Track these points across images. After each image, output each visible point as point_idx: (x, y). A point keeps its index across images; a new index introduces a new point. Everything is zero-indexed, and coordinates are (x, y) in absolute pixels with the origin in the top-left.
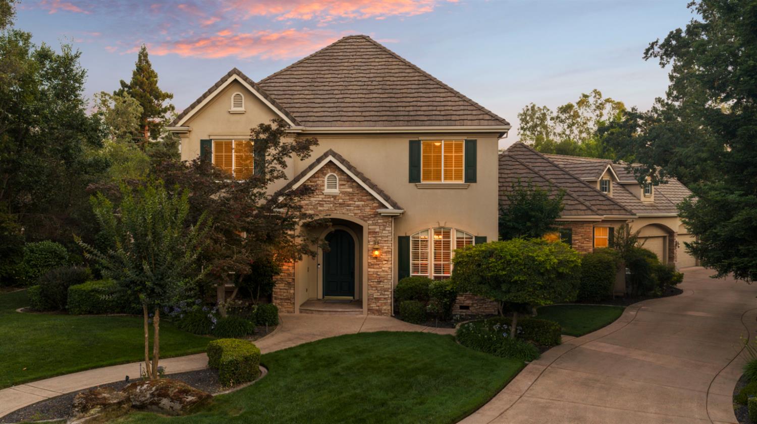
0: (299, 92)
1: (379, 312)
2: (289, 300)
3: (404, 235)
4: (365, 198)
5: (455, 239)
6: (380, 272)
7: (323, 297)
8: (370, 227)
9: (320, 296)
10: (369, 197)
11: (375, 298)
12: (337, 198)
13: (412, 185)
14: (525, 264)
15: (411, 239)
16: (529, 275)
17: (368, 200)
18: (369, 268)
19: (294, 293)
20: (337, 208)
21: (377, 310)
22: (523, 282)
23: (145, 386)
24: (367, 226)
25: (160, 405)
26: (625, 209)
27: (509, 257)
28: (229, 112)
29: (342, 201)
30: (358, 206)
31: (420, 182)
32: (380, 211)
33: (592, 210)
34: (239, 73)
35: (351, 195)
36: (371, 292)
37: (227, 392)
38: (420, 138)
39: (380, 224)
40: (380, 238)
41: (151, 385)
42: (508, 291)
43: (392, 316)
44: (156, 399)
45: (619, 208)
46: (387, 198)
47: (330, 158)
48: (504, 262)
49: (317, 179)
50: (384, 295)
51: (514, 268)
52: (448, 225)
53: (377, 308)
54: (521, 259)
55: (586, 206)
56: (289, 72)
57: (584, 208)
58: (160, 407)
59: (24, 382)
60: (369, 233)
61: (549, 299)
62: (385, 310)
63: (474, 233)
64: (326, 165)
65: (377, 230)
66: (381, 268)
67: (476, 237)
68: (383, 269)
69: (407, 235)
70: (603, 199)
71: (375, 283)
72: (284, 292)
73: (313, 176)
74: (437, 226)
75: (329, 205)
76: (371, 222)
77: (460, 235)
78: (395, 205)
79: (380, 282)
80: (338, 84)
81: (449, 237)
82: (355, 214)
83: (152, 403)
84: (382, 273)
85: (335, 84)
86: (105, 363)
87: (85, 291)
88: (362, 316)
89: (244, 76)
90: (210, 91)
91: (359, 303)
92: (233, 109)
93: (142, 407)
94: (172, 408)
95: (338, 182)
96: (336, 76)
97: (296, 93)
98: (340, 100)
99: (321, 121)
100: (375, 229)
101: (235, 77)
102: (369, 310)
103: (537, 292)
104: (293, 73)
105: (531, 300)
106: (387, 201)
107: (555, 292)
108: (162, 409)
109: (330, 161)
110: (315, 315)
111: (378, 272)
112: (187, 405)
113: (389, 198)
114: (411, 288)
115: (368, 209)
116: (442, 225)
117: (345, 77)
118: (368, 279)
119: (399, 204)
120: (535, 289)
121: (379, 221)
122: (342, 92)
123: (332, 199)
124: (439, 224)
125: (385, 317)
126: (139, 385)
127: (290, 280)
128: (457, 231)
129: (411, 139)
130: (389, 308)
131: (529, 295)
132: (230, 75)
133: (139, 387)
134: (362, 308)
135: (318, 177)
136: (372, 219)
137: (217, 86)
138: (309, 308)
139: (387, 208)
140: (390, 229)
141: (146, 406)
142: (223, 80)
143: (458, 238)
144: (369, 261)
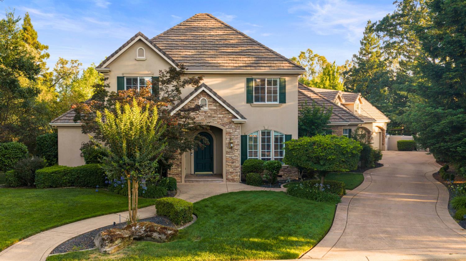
0: (175, 48)
1: (233, 180)
2: (178, 174)
3: (244, 135)
4: (224, 112)
5: (274, 137)
6: (233, 157)
7: (194, 173)
8: (227, 130)
9: (193, 172)
10: (226, 112)
11: (230, 172)
12: (207, 113)
13: (249, 104)
14: (334, 149)
15: (248, 137)
16: (337, 155)
17: (226, 114)
18: (226, 154)
19: (181, 171)
20: (207, 119)
21: (231, 179)
22: (334, 159)
23: (138, 227)
24: (225, 129)
25: (152, 237)
26: (357, 119)
27: (325, 145)
28: (136, 59)
29: (210, 114)
30: (220, 118)
31: (253, 103)
32: (233, 120)
33: (343, 119)
34: (142, 36)
35: (215, 111)
36: (228, 168)
37: (181, 228)
38: (253, 77)
39: (233, 128)
40: (233, 137)
41: (141, 226)
42: (324, 165)
43: (240, 182)
44: (149, 233)
45: (354, 118)
46: (238, 113)
47: (203, 88)
48: (323, 148)
49: (194, 101)
50: (236, 170)
51: (329, 152)
52: (269, 129)
53: (232, 178)
54: (332, 146)
55: (339, 116)
56: (166, 35)
57: (338, 118)
58: (152, 238)
59: (47, 229)
60: (227, 133)
61: (347, 168)
62: (236, 179)
63: (285, 133)
64: (200, 93)
65: (231, 132)
66: (234, 154)
67: (285, 135)
68: (235, 155)
69: (246, 134)
70: (345, 112)
71: (230, 163)
72: (175, 170)
73: (193, 100)
74: (263, 129)
75: (202, 117)
76: (227, 127)
77: (276, 134)
78: (242, 117)
79: (233, 162)
80: (198, 43)
81: (270, 135)
82: (218, 122)
83: (147, 236)
84: (235, 157)
85: (196, 43)
86: (90, 216)
87: (47, 173)
88: (223, 183)
89: (146, 37)
90: (124, 46)
91: (220, 176)
92: (138, 58)
93: (140, 239)
94: (160, 238)
95: (207, 103)
96: (196, 38)
97: (173, 48)
98: (202, 53)
99: (193, 66)
100: (230, 131)
101: (139, 37)
102: (227, 179)
103: (341, 165)
104: (169, 35)
105: (338, 169)
106: (237, 114)
107: (350, 165)
108: (154, 240)
109: (203, 91)
110: (195, 183)
111: (232, 156)
112: (169, 236)
113: (239, 113)
114: (252, 166)
115: (225, 119)
116: (266, 128)
117: (202, 39)
118: (226, 161)
119: (244, 116)
120: (340, 163)
121: (232, 126)
122: (202, 48)
123: (204, 113)
124: (264, 128)
125: (237, 183)
126: (133, 226)
127: (179, 163)
128: (275, 131)
129: (247, 77)
130: (239, 178)
131: (337, 166)
132: (136, 36)
133: (133, 228)
134: (223, 178)
135: (195, 100)
136: (228, 125)
137: (128, 43)
138: (191, 180)
139: (237, 118)
140: (239, 131)
141: (143, 238)
142: (132, 39)
143: (275, 136)
144: (227, 150)
